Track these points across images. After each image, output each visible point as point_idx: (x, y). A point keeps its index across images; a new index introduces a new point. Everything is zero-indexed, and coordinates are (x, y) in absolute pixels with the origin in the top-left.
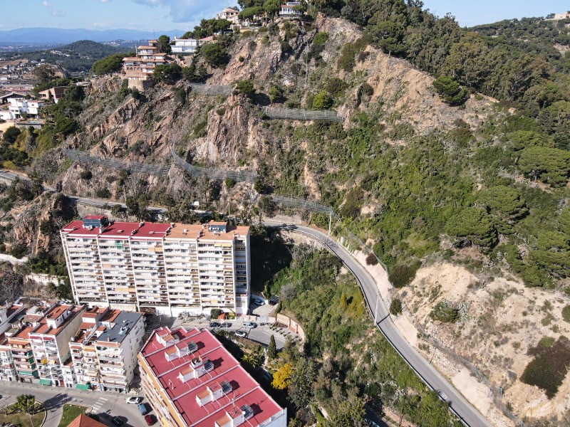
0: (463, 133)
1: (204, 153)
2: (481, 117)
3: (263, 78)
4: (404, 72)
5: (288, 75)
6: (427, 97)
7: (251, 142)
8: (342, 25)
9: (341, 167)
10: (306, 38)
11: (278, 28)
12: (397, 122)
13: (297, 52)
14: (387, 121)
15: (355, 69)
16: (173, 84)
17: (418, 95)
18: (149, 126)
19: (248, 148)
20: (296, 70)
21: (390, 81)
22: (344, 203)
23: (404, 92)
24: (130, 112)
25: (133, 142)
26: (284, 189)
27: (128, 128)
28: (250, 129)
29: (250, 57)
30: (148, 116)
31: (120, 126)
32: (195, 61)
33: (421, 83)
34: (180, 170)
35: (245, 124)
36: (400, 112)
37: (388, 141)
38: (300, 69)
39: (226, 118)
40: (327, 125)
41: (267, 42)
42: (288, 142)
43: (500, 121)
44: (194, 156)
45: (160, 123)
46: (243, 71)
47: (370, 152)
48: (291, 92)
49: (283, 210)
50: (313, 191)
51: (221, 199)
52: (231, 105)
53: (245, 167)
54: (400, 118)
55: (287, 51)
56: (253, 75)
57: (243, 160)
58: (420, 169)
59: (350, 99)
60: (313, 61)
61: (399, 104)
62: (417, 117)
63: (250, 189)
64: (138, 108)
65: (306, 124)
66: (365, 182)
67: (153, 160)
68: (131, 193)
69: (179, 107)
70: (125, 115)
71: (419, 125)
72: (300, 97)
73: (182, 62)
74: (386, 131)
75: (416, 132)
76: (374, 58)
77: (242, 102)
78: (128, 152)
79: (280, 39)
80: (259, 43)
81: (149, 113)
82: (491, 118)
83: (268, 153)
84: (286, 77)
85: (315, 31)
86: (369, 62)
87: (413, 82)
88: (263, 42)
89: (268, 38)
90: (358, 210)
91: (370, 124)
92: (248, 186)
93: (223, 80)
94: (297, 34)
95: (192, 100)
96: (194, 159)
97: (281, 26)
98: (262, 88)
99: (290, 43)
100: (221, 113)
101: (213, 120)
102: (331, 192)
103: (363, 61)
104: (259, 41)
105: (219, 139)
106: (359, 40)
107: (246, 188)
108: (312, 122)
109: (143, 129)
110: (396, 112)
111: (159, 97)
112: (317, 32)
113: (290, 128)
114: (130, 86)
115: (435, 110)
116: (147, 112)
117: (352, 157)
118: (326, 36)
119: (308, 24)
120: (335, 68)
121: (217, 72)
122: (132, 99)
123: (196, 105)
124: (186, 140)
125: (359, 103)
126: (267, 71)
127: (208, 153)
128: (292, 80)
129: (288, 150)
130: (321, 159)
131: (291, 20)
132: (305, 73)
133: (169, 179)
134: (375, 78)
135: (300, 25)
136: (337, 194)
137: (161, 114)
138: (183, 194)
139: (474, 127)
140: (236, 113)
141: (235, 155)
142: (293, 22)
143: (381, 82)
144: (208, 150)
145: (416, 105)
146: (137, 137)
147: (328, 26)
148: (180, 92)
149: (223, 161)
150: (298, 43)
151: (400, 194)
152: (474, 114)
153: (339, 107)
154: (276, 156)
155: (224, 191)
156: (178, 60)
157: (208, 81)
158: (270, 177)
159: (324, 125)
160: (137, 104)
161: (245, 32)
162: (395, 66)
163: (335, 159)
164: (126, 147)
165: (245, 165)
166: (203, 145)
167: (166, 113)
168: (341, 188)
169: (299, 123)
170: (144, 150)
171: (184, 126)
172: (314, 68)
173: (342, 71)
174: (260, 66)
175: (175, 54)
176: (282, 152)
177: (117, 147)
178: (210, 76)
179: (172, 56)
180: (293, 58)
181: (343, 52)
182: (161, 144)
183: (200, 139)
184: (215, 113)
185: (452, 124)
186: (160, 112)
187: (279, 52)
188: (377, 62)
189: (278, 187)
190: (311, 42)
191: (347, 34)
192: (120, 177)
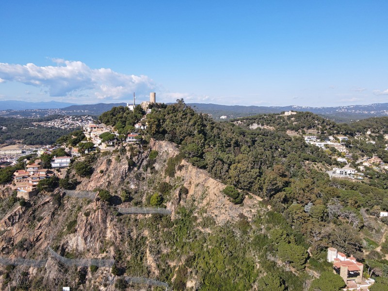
0: (244, 224)
1: (75, 245)
2: (253, 211)
3: (116, 184)
4: (206, 179)
5: (133, 181)
6: (221, 197)
7: (109, 235)
8: (166, 146)
9: (171, 248)
10: (144, 155)
11: (125, 150)
12: (205, 215)
13: (138, 164)
14: (198, 214)
15: (176, 175)
16: (52, 191)
17: (216, 197)
18: (32, 226)
19: (107, 238)
20: (138, 177)
21: (198, 185)
22: (175, 277)
23: (207, 194)
24: (18, 217)
25: (18, 240)
26: (133, 268)
27: (15, 230)
28: (108, 225)
29: (107, 169)
30: (31, 218)
31: (9, 228)
32: (69, 172)
33: (216, 188)
34: (55, 262)
35: (104, 222)
36: (206, 207)
37: (200, 228)
38: (141, 176)
39: (91, 218)
40: (161, 217)
41: (118, 160)
42: (135, 231)
43: (264, 214)
44: (67, 248)
45: (41, 223)
46: (102, 180)
47: (189, 237)
48: (136, 193)
49: (133, 286)
50: (153, 269)
51: (87, 282)
52: (95, 208)
53: (105, 254)
54: (206, 212)
55: (132, 165)
56: (109, 183)
57: (103, 249)
58: (221, 251)
59: (174, 198)
60: (149, 169)
61: (205, 202)
62: (216, 212)
63: (109, 272)
64: (24, 213)
65: (146, 216)
66: (188, 262)
67: (34, 254)
68: (14, 283)
69: (56, 209)
70: (13, 220)
71: (218, 218)
72: (142, 196)
73: (59, 173)
74: (198, 221)
75: (217, 222)
76: (187, 169)
77: (102, 206)
78: (13, 249)
79: (127, 158)
80: (113, 160)
81: (33, 215)
82: (258, 212)
83: (121, 241)
84: (131, 183)
85: (149, 150)
86: (184, 171)
87: (212, 187)
88: (116, 160)
89: (119, 156)
90: (184, 285)
91: (188, 215)
92: (107, 270)
93: (89, 186)
94: (138, 153)
95: (66, 202)
96: (67, 250)
97: (127, 148)
98: (116, 192)
99: (134, 159)
100: (87, 215)
101: (82, 220)
102: (166, 268)
103: (181, 171)
104: (113, 158)
105: (86, 235)
106: (177, 156)
107: (105, 272)
108: (150, 215)
109: (27, 228)
110: (203, 207)
111: (41, 202)
112: (151, 150)
113: (136, 220)
114: (19, 195)
115: (226, 207)
116: (31, 215)
117: (178, 240)
118: (156, 153)
119: (144, 146)
120: (163, 175)
121: (84, 180)
122: (20, 207)
123: (68, 206)
124: (60, 235)
125: (180, 200)
126: (119, 180)
127: (77, 245)
128: (136, 185)
129: (135, 237)
130: (158, 243)
131: (134, 144)
132: (144, 178)
133: (46, 269)
134: (188, 182)
135: (140, 147)
136: (170, 269)
137: (42, 215)
138: (57, 281)
139: (250, 218)
140: (98, 214)
141: (98, 245)
142: (135, 146)
143: (193, 185)
144: (77, 243)
145: (215, 203)
146: (22, 235)
147: (157, 146)
148: (57, 197)
149: (88, 250)
150: (139, 159)
151: (211, 272)
152: (249, 209)
153: (168, 203)
154: (127, 243)
155: (89, 276)
156: (56, 172)
157: (78, 187)
158: (123, 260)
159: (158, 217)
160: (23, 210)
161: (104, 152)
162: (200, 175)
163: (167, 243)
164: (13, 244)
165: (105, 252)
166: (74, 239)
167: (46, 214)
168: (172, 264)
169: (142, 216)
170: (27, 246)
171: (60, 224)
172: (150, 175)
173: (168, 177)
174: (114, 176)
175: (54, 168)
176: (131, 239)
177: (5, 246)
178: (80, 183)
179: (52, 170)
180: (136, 169)
181: (168, 164)
182: (40, 239)
183: (72, 235)
184: (83, 215)
185: (237, 217)
186: (41, 213)
187: (127, 166)
188: (189, 171)
189: (129, 268)
190: (147, 157)
191: (170, 152)
192: (6, 271)
